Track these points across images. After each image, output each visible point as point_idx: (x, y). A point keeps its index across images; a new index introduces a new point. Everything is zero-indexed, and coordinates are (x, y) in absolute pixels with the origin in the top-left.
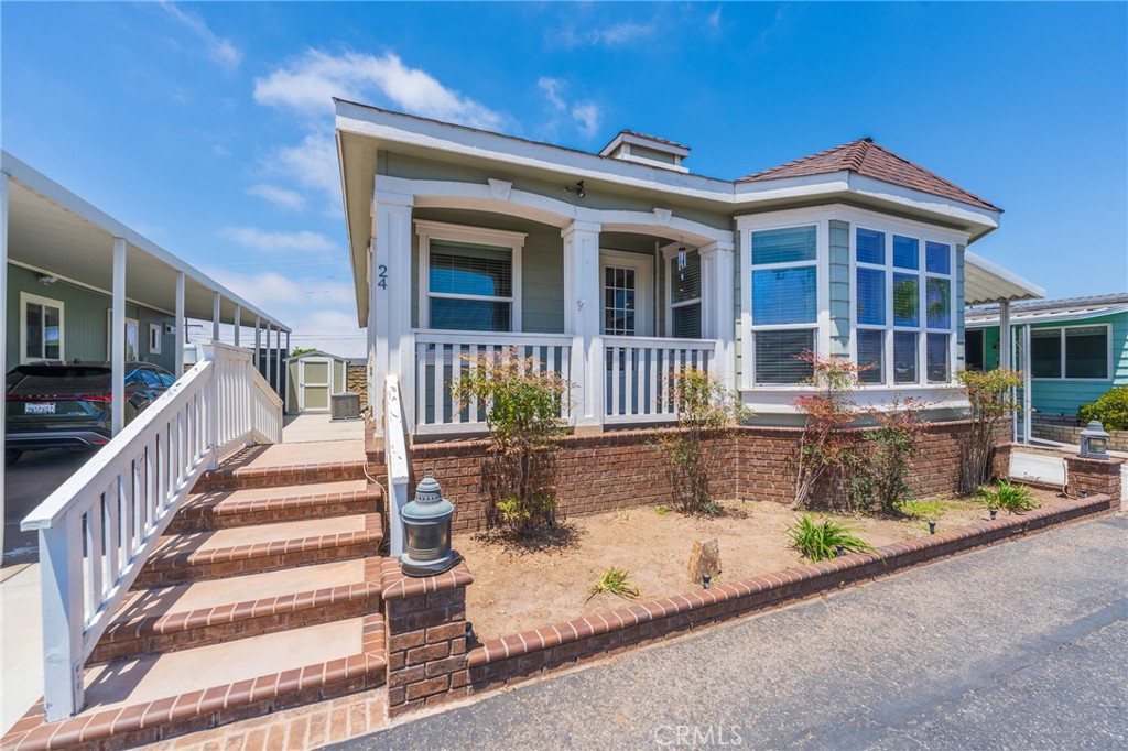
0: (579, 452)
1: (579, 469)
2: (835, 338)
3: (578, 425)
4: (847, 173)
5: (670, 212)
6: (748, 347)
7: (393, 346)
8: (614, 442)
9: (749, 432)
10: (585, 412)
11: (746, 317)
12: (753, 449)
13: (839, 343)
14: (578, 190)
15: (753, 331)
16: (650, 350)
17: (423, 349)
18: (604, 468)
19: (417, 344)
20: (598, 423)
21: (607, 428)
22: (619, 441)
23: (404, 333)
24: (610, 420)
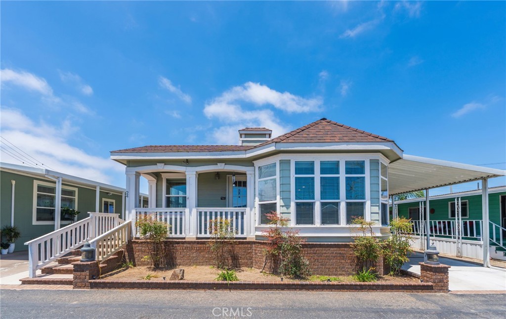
0: (185, 245)
1: (185, 251)
2: (283, 206)
3: (187, 237)
4: (274, 143)
5: (224, 164)
6: (257, 210)
7: (130, 212)
8: (198, 243)
9: (259, 243)
10: (190, 232)
11: (257, 199)
12: (258, 249)
13: (285, 208)
14: (187, 162)
15: (259, 204)
16: (212, 212)
17: (138, 213)
18: (195, 251)
19: (137, 212)
20: (195, 236)
21: (198, 238)
22: (200, 243)
23: (133, 209)
24: (199, 236)
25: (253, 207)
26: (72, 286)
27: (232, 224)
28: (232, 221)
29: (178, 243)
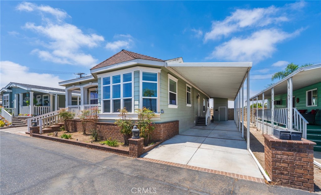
5: (91, 82)
14: (80, 84)
25: (100, 103)
26: (29, 135)
27: (90, 111)
28: (90, 110)
29: (78, 121)
